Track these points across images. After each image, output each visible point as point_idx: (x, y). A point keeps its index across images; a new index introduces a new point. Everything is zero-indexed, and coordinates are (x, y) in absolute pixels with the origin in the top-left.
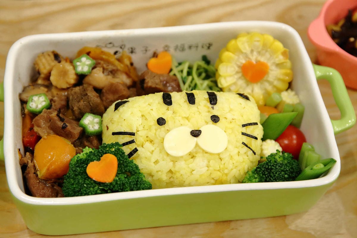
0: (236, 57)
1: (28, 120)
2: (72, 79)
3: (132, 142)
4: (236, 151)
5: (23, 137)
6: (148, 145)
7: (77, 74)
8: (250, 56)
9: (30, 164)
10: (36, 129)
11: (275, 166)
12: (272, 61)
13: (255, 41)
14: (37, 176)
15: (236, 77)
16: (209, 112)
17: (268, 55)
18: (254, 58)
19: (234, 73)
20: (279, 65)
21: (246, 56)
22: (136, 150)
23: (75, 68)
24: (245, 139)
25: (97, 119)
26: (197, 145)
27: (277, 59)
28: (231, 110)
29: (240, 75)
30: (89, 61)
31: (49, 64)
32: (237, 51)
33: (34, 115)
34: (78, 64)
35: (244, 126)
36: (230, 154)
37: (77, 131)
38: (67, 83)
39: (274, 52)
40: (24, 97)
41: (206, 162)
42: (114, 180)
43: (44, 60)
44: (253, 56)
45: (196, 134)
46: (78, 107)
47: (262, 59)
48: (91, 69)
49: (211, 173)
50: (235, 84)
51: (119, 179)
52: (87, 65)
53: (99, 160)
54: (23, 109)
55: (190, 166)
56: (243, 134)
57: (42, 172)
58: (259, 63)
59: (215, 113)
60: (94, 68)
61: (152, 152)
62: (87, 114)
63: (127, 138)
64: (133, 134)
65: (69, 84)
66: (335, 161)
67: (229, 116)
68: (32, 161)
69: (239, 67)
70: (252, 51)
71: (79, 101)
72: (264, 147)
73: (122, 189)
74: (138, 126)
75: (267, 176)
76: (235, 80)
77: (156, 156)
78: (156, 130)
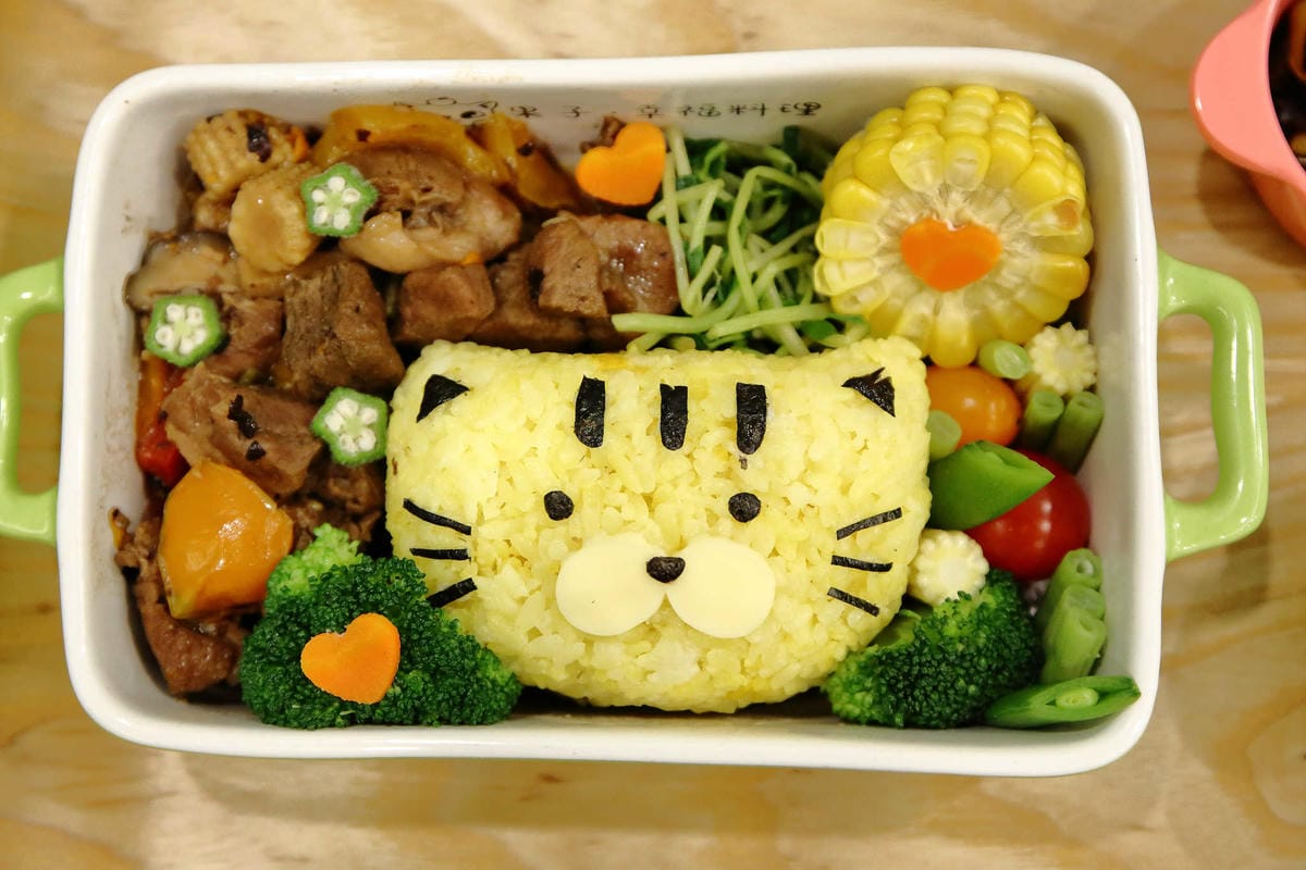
0: (885, 203)
1: (155, 382)
2: (296, 248)
3: (460, 555)
4: (806, 614)
5: (138, 446)
6: (510, 574)
7: (312, 235)
8: (939, 207)
9: (146, 570)
10: (171, 432)
11: (934, 663)
12: (1017, 228)
13: (959, 160)
14: (167, 609)
15: (879, 262)
16: (728, 474)
17: (1003, 206)
18: (949, 213)
19: (874, 250)
20: (1045, 244)
21: (923, 200)
23: (306, 209)
24: (844, 578)
25: (371, 412)
26: (666, 604)
27: (1034, 224)
28: (811, 466)
29: (893, 259)
30: (354, 194)
31: (231, 165)
32: (889, 182)
33: (173, 372)
34: (318, 196)
35: (843, 533)
36: (781, 630)
37: (294, 468)
38: (280, 259)
39: (1023, 202)
41: (694, 654)
42: (386, 697)
43: (211, 145)
44: (946, 204)
45: (665, 570)
46: (307, 372)
47: (980, 218)
48: (361, 218)
49: (711, 678)
50: (874, 283)
51: (404, 690)
52: (348, 207)
53: (341, 628)
54: (139, 342)
55: (642, 660)
56: (839, 561)
57: (181, 605)
58: (965, 226)
60: (371, 214)
61: (522, 600)
62: (339, 391)
64: (466, 530)
65: (290, 265)
66: (1136, 694)
67: (799, 496)
68: (151, 557)
69: (892, 232)
70: (945, 190)
71: (312, 351)
72: (922, 564)
74: (484, 503)
75: (901, 695)
76: (875, 274)
77: (532, 616)
78: (538, 529)
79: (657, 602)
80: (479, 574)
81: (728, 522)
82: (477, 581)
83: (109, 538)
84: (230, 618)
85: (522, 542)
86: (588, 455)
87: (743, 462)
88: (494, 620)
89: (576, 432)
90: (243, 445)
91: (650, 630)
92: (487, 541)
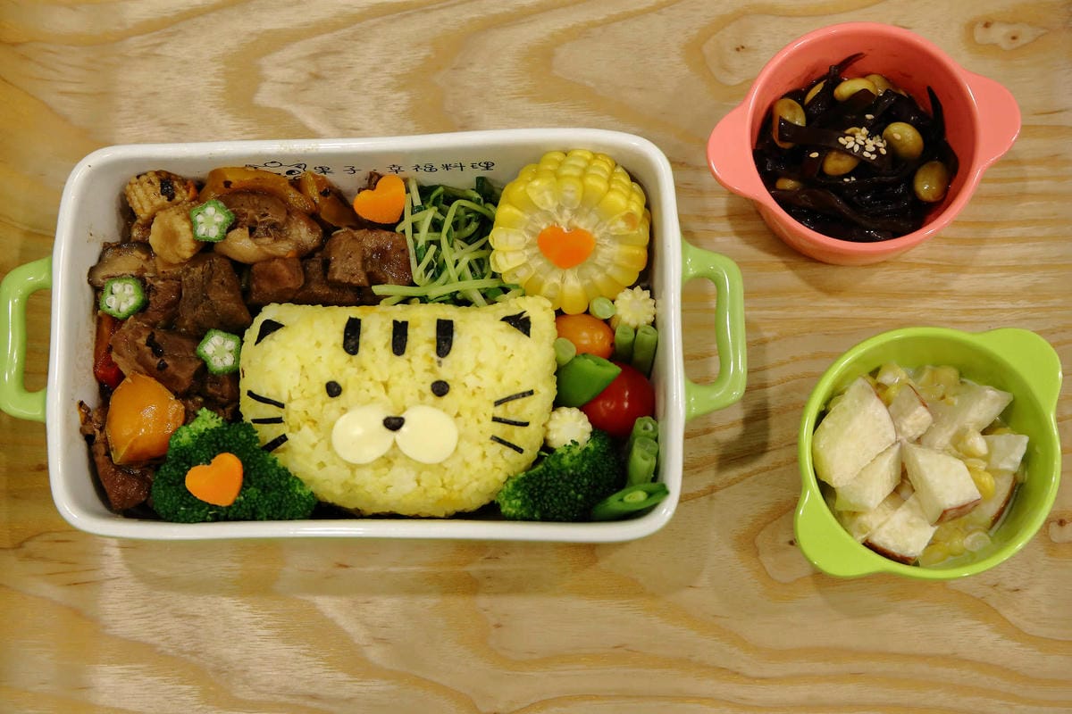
0: (527, 218)
1: (106, 330)
2: (186, 249)
3: (278, 420)
4: (478, 452)
5: (95, 367)
6: (306, 429)
7: (196, 241)
8: (558, 219)
9: (98, 437)
10: (114, 357)
11: (556, 480)
12: (604, 230)
13: (566, 191)
14: (111, 459)
15: (527, 252)
16: (432, 370)
17: (594, 218)
18: (564, 222)
19: (524, 245)
20: (620, 239)
21: (548, 215)
22: (283, 439)
23: (193, 226)
24: (499, 430)
25: (231, 343)
26: (395, 445)
27: (612, 228)
28: (479, 365)
29: (536, 250)
30: (220, 217)
31: (152, 202)
32: (528, 205)
33: (116, 322)
34: (200, 218)
35: (498, 403)
36: (464, 460)
37: (185, 376)
38: (178, 256)
39: (606, 215)
40: (99, 277)
41: (413, 475)
42: (235, 502)
43: (140, 192)
44: (561, 217)
45: (394, 424)
46: (193, 320)
47: (582, 224)
48: (225, 231)
49: (425, 491)
50: (525, 265)
51: (245, 498)
52: (217, 224)
53: (209, 462)
54: (97, 305)
55: (384, 479)
56: (495, 419)
57: (119, 456)
58: (575, 231)
59: (445, 373)
60: (230, 229)
61: (314, 446)
62: (212, 332)
63: (271, 412)
64: (281, 406)
65: (184, 259)
66: (667, 493)
67: (471, 381)
68: (101, 429)
69: (532, 234)
70: (560, 209)
71: (196, 307)
72: (551, 426)
73: (253, 516)
74: (292, 389)
75: (537, 499)
76: (525, 260)
77: (320, 454)
78: (323, 404)
79: (389, 443)
80: (290, 431)
81: (431, 397)
82: (289, 435)
83: (77, 418)
84: (148, 466)
85: (313, 413)
86: (351, 360)
87: (439, 362)
88: (299, 459)
89: (344, 347)
90: (155, 362)
91: (387, 461)
92: (294, 411)
